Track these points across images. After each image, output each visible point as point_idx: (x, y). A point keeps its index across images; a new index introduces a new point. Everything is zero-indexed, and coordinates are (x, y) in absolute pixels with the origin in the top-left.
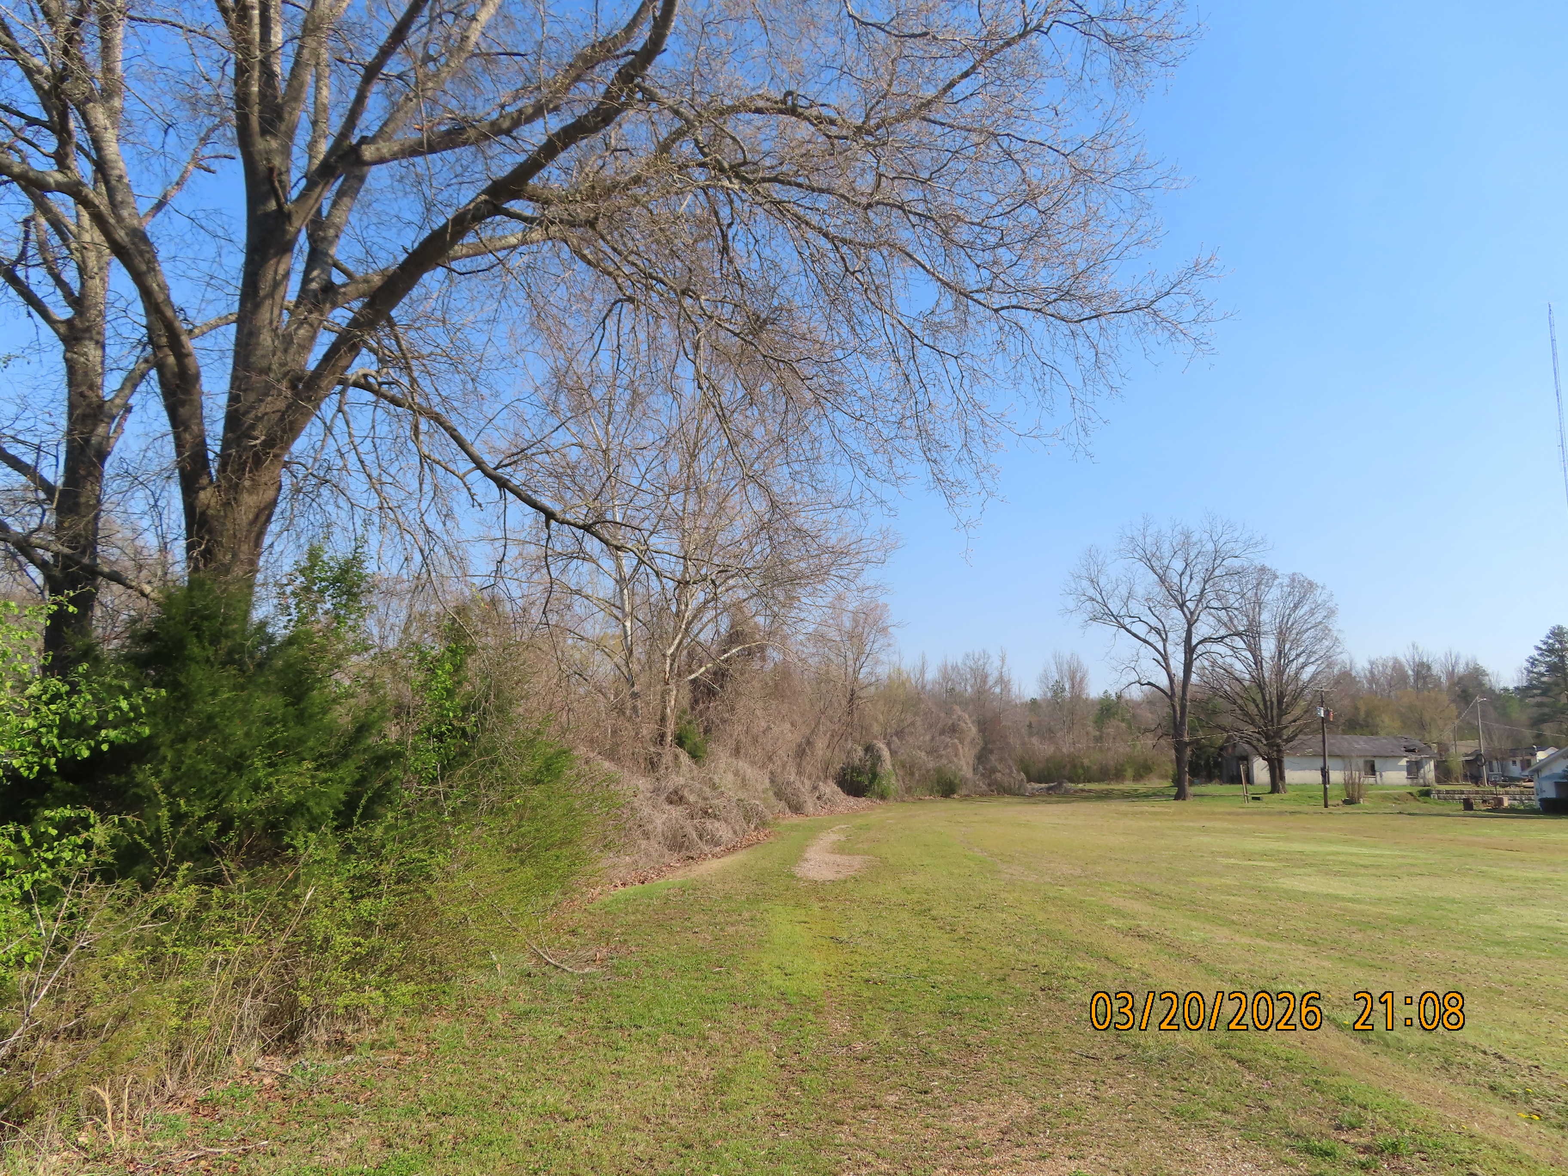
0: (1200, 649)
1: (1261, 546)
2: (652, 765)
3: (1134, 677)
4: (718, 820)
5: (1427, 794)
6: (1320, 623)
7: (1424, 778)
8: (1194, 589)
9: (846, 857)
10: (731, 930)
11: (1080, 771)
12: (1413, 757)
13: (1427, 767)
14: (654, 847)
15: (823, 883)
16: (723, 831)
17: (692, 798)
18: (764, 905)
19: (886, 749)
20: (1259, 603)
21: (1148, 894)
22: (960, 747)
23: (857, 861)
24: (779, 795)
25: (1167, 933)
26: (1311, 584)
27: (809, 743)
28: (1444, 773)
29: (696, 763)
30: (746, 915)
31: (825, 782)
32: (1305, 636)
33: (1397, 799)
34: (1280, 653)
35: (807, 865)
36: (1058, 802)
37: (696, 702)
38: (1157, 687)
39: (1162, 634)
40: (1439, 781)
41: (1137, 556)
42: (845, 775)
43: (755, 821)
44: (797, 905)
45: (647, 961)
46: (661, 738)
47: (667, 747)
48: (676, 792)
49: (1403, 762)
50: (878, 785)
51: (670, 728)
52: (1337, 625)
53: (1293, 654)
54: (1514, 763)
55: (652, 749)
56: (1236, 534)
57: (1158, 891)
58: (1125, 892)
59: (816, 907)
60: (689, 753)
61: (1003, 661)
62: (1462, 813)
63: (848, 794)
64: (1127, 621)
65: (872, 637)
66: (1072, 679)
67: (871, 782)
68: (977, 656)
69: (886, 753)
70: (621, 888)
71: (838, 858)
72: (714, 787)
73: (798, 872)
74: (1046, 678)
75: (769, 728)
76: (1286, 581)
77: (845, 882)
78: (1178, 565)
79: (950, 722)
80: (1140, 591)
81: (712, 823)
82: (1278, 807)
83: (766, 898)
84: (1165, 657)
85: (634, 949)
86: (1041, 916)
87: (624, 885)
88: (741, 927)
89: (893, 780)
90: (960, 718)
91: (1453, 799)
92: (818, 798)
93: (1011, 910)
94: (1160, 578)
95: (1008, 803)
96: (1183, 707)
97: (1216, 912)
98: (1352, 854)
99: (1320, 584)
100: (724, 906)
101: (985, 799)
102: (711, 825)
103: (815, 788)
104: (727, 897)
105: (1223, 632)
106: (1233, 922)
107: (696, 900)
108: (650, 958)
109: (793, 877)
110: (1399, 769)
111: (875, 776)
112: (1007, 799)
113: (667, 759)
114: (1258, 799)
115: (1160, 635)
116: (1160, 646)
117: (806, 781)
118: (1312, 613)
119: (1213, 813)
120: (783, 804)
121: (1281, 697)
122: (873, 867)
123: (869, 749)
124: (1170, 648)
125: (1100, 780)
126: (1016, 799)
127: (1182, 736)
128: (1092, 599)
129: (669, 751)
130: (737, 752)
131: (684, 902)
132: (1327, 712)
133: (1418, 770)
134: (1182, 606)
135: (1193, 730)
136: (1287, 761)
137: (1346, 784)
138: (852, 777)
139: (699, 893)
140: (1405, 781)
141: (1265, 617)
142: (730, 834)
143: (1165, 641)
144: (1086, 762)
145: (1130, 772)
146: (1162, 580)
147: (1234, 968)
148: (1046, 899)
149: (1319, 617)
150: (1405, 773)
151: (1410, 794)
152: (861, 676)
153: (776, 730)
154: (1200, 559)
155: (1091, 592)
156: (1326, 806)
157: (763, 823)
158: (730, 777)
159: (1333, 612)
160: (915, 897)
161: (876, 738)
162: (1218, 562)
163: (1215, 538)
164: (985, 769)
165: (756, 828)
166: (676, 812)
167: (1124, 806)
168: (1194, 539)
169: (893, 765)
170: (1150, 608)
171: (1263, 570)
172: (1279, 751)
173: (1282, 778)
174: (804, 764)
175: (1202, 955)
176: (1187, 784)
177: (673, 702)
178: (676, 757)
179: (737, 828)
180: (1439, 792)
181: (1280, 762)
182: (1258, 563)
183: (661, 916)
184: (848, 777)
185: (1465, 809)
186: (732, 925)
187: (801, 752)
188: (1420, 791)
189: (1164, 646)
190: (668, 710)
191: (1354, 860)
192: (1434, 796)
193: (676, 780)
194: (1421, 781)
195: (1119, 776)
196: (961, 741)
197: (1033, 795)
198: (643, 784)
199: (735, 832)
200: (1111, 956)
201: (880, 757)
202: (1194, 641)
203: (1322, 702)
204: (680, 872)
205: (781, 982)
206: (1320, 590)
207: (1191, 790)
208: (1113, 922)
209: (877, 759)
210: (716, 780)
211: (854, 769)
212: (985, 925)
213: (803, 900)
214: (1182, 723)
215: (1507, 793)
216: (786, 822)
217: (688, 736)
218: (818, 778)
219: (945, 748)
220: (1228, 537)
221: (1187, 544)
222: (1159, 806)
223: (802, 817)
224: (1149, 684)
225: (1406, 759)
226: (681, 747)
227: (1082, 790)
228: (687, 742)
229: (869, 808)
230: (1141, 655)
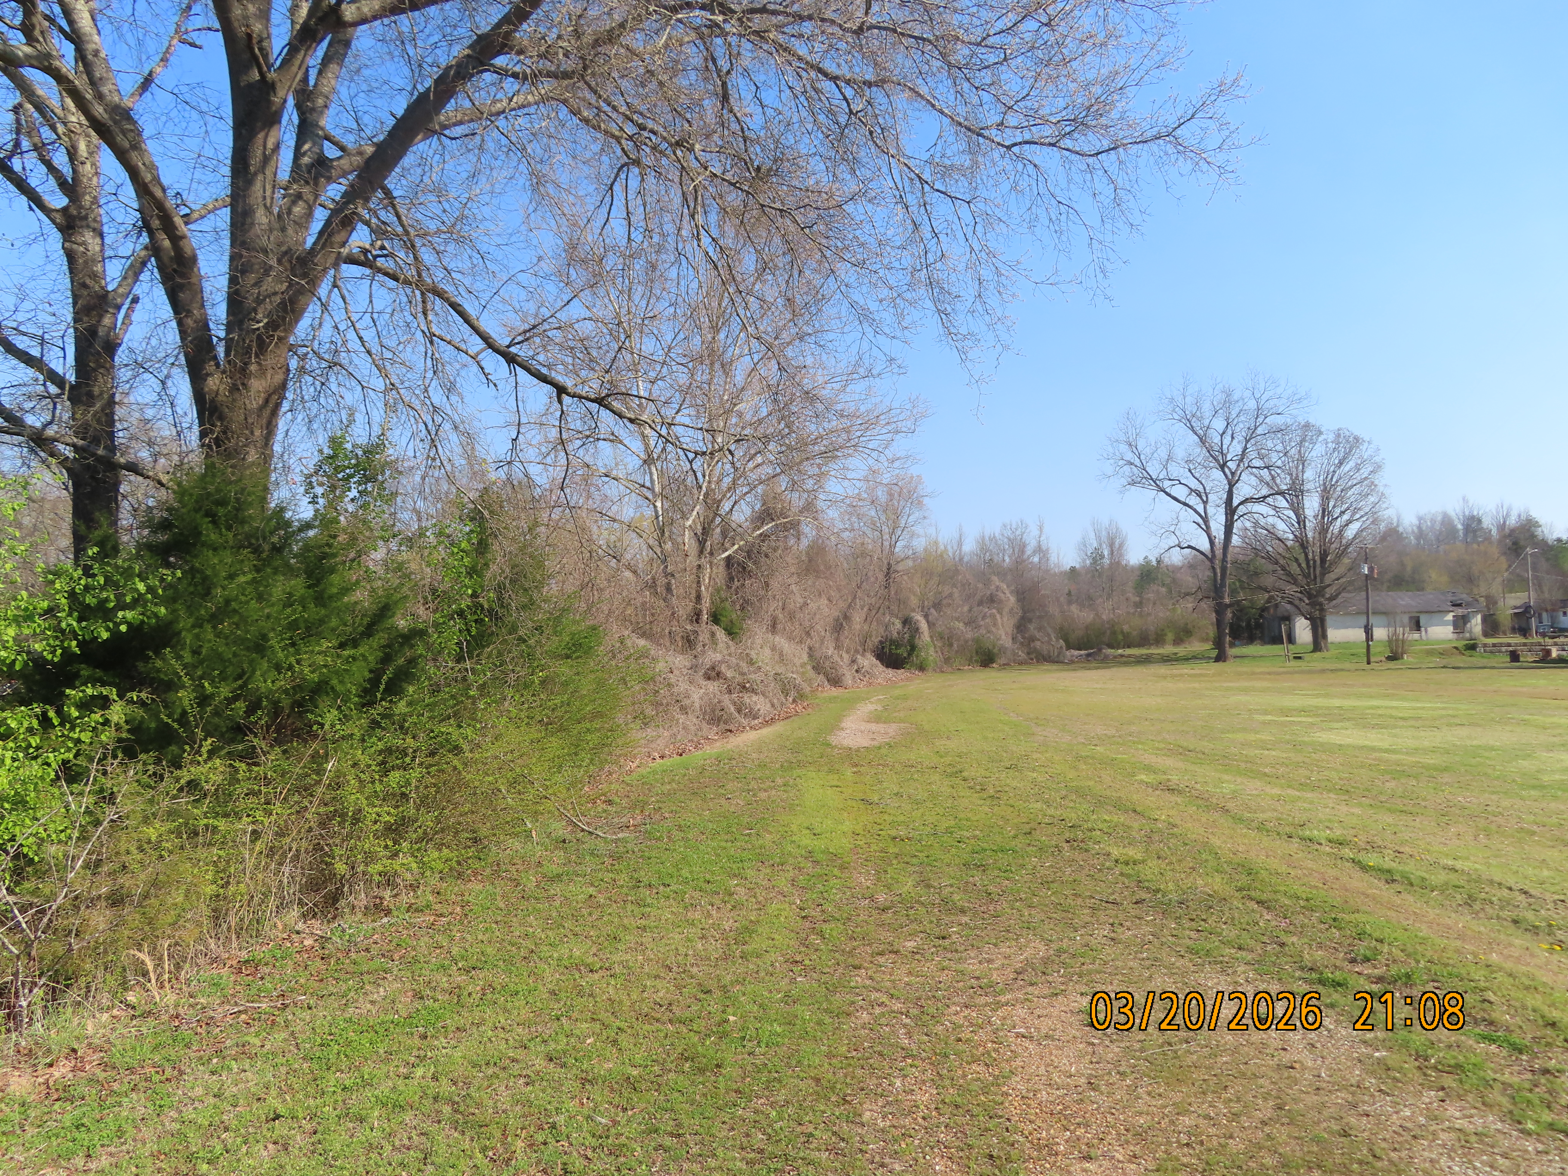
0: (1242, 510)
1: (1305, 402)
2: (689, 642)
3: (1173, 541)
4: (756, 694)
5: (1472, 647)
6: (1366, 478)
7: (1470, 632)
8: (1236, 448)
9: (882, 725)
10: (763, 795)
11: (1120, 637)
12: (1460, 611)
13: (1473, 621)
14: (691, 721)
15: (858, 750)
16: (760, 704)
17: (729, 674)
18: (797, 772)
19: (924, 621)
20: (1302, 461)
21: (1181, 750)
22: (998, 616)
23: (892, 729)
24: (817, 669)
25: (1198, 786)
26: (1357, 439)
27: (846, 617)
28: (1491, 626)
29: (733, 640)
30: (779, 781)
31: (863, 655)
32: (1350, 493)
33: (1442, 654)
34: (1324, 511)
35: (843, 734)
36: (1097, 668)
37: (731, 579)
38: (1198, 550)
39: (1203, 496)
40: (1486, 634)
41: (1177, 417)
42: (883, 648)
43: (793, 694)
44: (830, 771)
45: (680, 826)
46: (696, 617)
47: (704, 625)
48: (713, 668)
49: (1450, 617)
50: (917, 657)
51: (706, 605)
52: (1382, 480)
53: (1337, 511)
54: (1565, 613)
55: (689, 627)
56: (1279, 391)
57: (1191, 747)
58: (1158, 749)
59: (849, 772)
60: (725, 630)
61: (1041, 530)
62: (1508, 665)
63: (887, 667)
64: (1166, 484)
65: (907, 510)
66: (1111, 545)
67: (910, 655)
68: (1014, 526)
69: (923, 626)
70: (659, 761)
71: (873, 727)
72: (751, 662)
73: (833, 740)
74: (1085, 546)
75: (806, 604)
76: (1331, 437)
77: (879, 748)
78: (1219, 424)
79: (989, 593)
80: (1180, 453)
81: (750, 697)
82: (1319, 665)
83: (800, 764)
84: (1206, 520)
85: (667, 815)
86: (1072, 774)
87: (662, 757)
88: (774, 792)
89: (931, 651)
90: (998, 588)
91: (1500, 652)
92: (857, 671)
93: (1043, 769)
94: (1201, 439)
95: (1047, 670)
96: (1224, 569)
97: (1249, 765)
98: (1392, 708)
99: (1367, 439)
100: (758, 774)
101: (1024, 668)
102: (747, 699)
103: (853, 661)
104: (762, 766)
105: (1265, 491)
106: (1266, 775)
107: (731, 769)
108: (683, 823)
109: (829, 745)
110: (1446, 624)
111: (913, 648)
112: (1047, 666)
113: (704, 637)
114: (1300, 658)
115: (1201, 497)
116: (1201, 509)
117: (844, 655)
118: (1358, 468)
119: (1253, 673)
120: (821, 677)
121: (1324, 555)
122: (908, 733)
123: (906, 621)
124: (1211, 510)
125: (1140, 645)
126: (1055, 667)
127: (1222, 598)
128: (1130, 463)
129: (705, 629)
130: (773, 627)
131: (719, 771)
132: (1371, 569)
133: (1465, 624)
134: (1223, 467)
135: (1233, 592)
136: (1329, 620)
137: (1390, 641)
138: (890, 649)
139: (734, 762)
140: (1451, 636)
141: (1309, 474)
142: (768, 707)
143: (1205, 503)
144: (1126, 628)
145: (1170, 636)
146: (1203, 440)
147: (1262, 816)
148: (1078, 758)
149: (1364, 472)
150: (1451, 628)
151: (1456, 648)
152: (897, 550)
153: (813, 606)
154: (1242, 418)
155: (1129, 456)
156: (1369, 663)
157: (801, 696)
158: (767, 651)
159: (1379, 467)
160: (948, 760)
161: (913, 610)
162: (1260, 420)
163: (1257, 395)
164: (1024, 638)
165: (794, 701)
166: (713, 687)
167: (1163, 670)
168: (1236, 397)
169: (931, 637)
170: (1190, 471)
171: (1307, 426)
172: (1322, 610)
173: (1325, 636)
174: (842, 638)
175: (1230, 805)
176: (1227, 646)
177: (707, 581)
178: (713, 634)
179: (775, 701)
180: (1485, 645)
181: (1323, 621)
182: (1302, 420)
183: (696, 785)
184: (887, 650)
185: (1512, 661)
186: (765, 791)
187: (838, 627)
188: (1466, 645)
189: (1205, 508)
190: (703, 588)
191: (1394, 713)
192: (1480, 649)
193: (712, 657)
194: (1468, 635)
195: (1159, 640)
196: (1000, 611)
197: (1072, 662)
198: (681, 661)
199: (773, 705)
200: (1138, 809)
201: (918, 629)
202: (1235, 502)
203: (1367, 559)
204: (718, 744)
205: (808, 842)
206: (1366, 445)
207: (1232, 651)
208: (1143, 777)
209: (915, 631)
210: (753, 654)
211: (892, 642)
212: (1015, 784)
213: (837, 766)
214: (1223, 584)
215: (1556, 644)
216: (825, 695)
217: (724, 613)
218: (857, 651)
219: (984, 618)
220: (1271, 393)
221: (1228, 402)
222: (1198, 668)
223: (841, 690)
224: (1189, 547)
225: (1452, 614)
226: (717, 624)
227: (1122, 656)
228: (723, 619)
229: (907, 679)
230: (1181, 518)
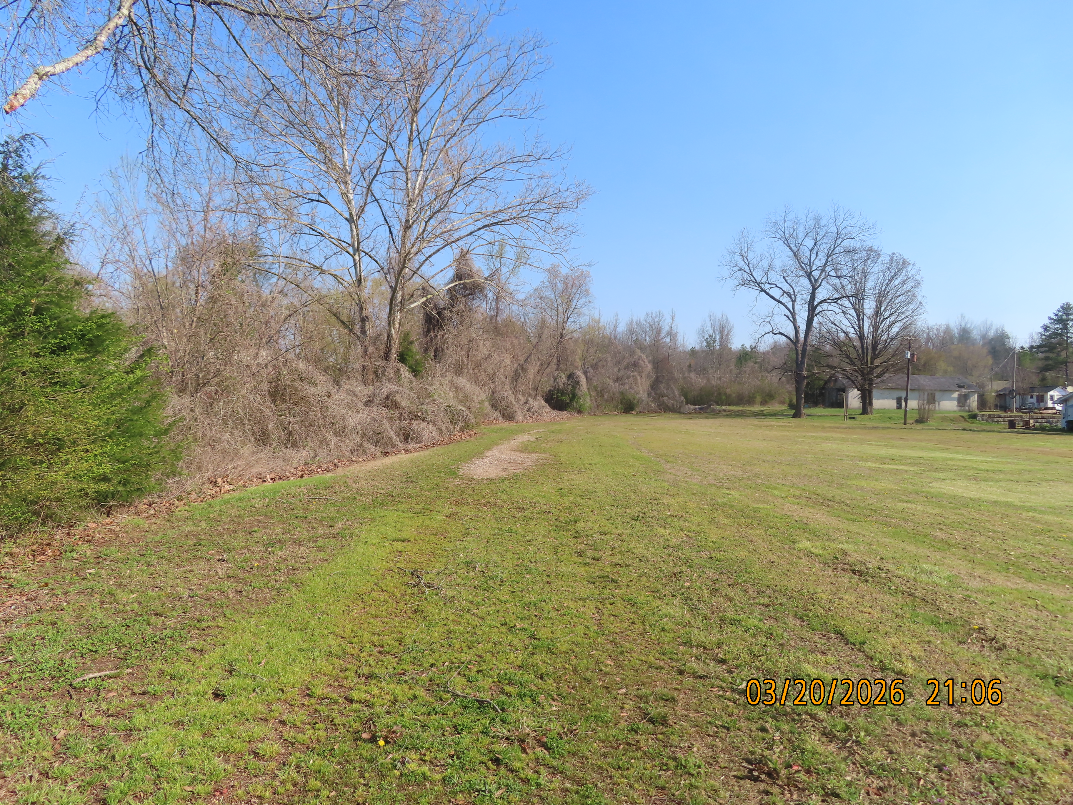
0: (819, 309)
1: (872, 230)
3: (768, 328)
4: (426, 422)
5: (974, 417)
6: (909, 291)
7: (969, 406)
8: (819, 263)
9: (523, 455)
11: (724, 397)
12: (963, 391)
13: (972, 399)
15: (479, 483)
16: (428, 431)
17: (403, 404)
19: (583, 377)
20: (865, 274)
22: (639, 378)
23: (531, 459)
24: (494, 406)
26: (905, 262)
27: (523, 369)
28: (982, 404)
29: (415, 376)
31: (535, 399)
32: (897, 301)
33: (952, 420)
34: (877, 313)
35: (479, 463)
36: (707, 418)
37: (429, 331)
38: (786, 336)
39: (792, 297)
40: (978, 409)
41: (778, 236)
42: (552, 394)
43: (461, 423)
44: (420, 513)
46: (386, 355)
47: (391, 362)
48: (387, 398)
49: (956, 395)
50: (577, 402)
51: (395, 347)
52: (921, 293)
53: (887, 314)
54: (1032, 397)
56: (854, 221)
57: (829, 496)
60: (410, 367)
61: (673, 319)
62: (1009, 430)
63: (554, 409)
64: (767, 287)
65: (577, 296)
66: (722, 332)
67: (572, 400)
68: (654, 315)
69: (583, 380)
71: (515, 456)
72: (428, 396)
73: (465, 468)
74: (703, 331)
75: (490, 356)
76: (887, 259)
77: (503, 480)
78: (809, 243)
79: (632, 361)
80: (778, 264)
81: (418, 424)
82: (869, 424)
84: (793, 313)
89: (588, 399)
90: (640, 358)
91: (993, 421)
92: (528, 410)
95: (672, 418)
96: (804, 351)
99: (912, 262)
101: (654, 415)
102: (415, 425)
103: (526, 403)
105: (836, 296)
109: (454, 474)
110: (952, 399)
111: (574, 396)
112: (671, 415)
113: (391, 372)
114: (853, 418)
115: (791, 297)
116: (790, 305)
117: (521, 397)
118: (904, 283)
120: (497, 413)
121: (875, 345)
122: (542, 465)
123: (571, 376)
124: (797, 308)
125: (737, 404)
126: (677, 415)
127: (801, 371)
128: (742, 270)
129: (392, 366)
130: (459, 370)
132: (912, 355)
133: (966, 400)
134: (809, 275)
135: (810, 367)
136: (875, 393)
137: (919, 410)
138: (557, 396)
140: (956, 408)
141: (870, 284)
142: (435, 433)
143: (794, 301)
144: (728, 391)
145: (759, 399)
146: (796, 255)
149: (909, 286)
150: (956, 403)
151: (963, 417)
152: (568, 324)
153: (495, 357)
154: (826, 239)
155: (742, 264)
156: (905, 424)
157: (468, 426)
159: (919, 283)
161: (577, 368)
162: (839, 241)
163: (838, 224)
164: (656, 394)
165: (462, 430)
167: (756, 421)
168: (823, 222)
169: (588, 389)
170: (784, 278)
171: (870, 250)
172: (870, 384)
173: (871, 404)
174: (519, 385)
176: (802, 406)
177: (397, 326)
178: (398, 370)
179: (444, 428)
180: (983, 416)
181: (870, 392)
182: (868, 244)
184: (554, 396)
185: (1012, 428)
187: (516, 377)
188: (969, 415)
189: (793, 305)
190: (393, 331)
192: (979, 418)
193: (387, 387)
194: (967, 408)
195: (750, 401)
196: (640, 373)
197: (690, 413)
199: (440, 433)
201: (578, 382)
202: (816, 302)
203: (910, 347)
206: (910, 267)
207: (805, 411)
209: (577, 383)
210: (431, 389)
211: (559, 391)
214: (803, 362)
215: (1032, 417)
216: (497, 426)
217: (410, 353)
218: (530, 395)
219: (628, 378)
220: (848, 223)
221: (817, 226)
222: (782, 422)
223: (511, 423)
224: (780, 333)
225: (957, 393)
226: (403, 362)
227: (724, 410)
228: (408, 358)
229: (568, 419)
230: (775, 312)
